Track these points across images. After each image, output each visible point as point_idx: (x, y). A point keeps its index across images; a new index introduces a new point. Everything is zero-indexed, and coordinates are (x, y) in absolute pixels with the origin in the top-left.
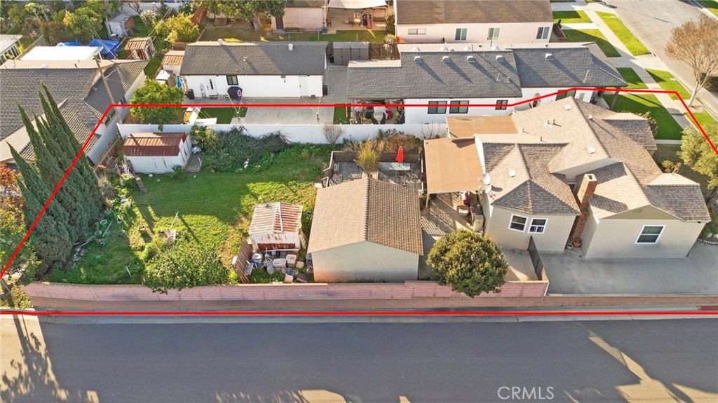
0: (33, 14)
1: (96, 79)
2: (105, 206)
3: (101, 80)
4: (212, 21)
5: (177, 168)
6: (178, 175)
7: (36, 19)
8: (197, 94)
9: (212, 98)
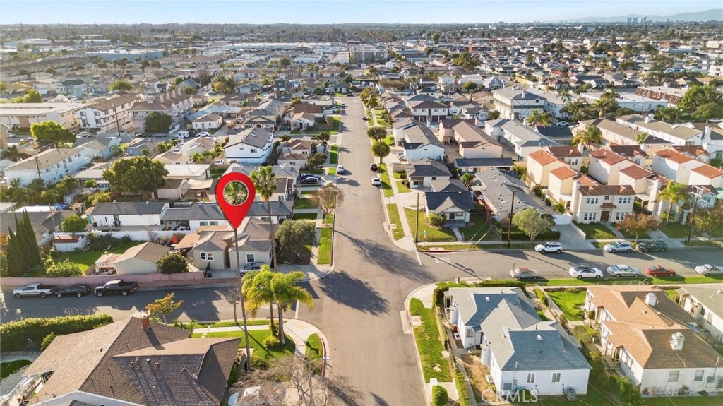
0: (26, 194)
1: (49, 217)
2: (40, 260)
3: (51, 218)
4: (123, 196)
5: (77, 249)
6: (77, 251)
7: (27, 196)
8: (99, 224)
9: (105, 226)
